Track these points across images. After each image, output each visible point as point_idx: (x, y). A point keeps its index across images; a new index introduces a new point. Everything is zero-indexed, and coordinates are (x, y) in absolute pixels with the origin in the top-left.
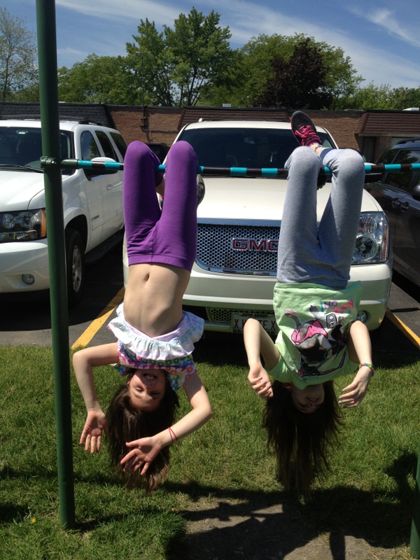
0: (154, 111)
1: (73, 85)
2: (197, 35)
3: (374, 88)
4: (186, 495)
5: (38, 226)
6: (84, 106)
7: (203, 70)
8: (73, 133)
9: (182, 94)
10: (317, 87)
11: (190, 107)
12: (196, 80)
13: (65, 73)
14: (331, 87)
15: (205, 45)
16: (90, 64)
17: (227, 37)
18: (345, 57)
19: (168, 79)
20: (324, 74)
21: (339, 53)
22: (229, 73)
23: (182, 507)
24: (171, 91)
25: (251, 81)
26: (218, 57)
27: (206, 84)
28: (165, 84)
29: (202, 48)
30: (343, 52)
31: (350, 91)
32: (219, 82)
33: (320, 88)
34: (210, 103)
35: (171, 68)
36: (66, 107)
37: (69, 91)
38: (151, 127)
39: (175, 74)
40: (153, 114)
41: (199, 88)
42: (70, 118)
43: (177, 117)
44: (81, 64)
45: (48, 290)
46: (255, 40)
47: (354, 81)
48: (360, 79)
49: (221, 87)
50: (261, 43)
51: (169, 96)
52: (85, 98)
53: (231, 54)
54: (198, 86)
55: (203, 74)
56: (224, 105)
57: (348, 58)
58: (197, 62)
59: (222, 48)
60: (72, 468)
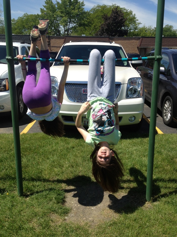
0: (53, 38)
1: (18, 27)
2: (70, 5)
3: (145, 27)
4: (65, 184)
5: (5, 86)
6: (23, 36)
7: (73, 20)
8: (18, 47)
9: (65, 30)
10: (122, 27)
11: (68, 36)
12: (70, 24)
13: (14, 21)
14: (128, 27)
15: (74, 9)
16: (25, 18)
17: (83, 5)
18: (133, 14)
19: (58, 24)
20: (124, 21)
21: (131, 13)
22: (85, 21)
23: (64, 188)
24: (60, 29)
25: (94, 24)
26: (80, 14)
27: (75, 26)
28: (57, 26)
29: (73, 11)
30: (132, 12)
31: (136, 29)
32: (80, 25)
33: (123, 28)
34: (77, 34)
35: (60, 19)
36: (15, 36)
37: (16, 29)
38: (52, 45)
39: (61, 22)
40: (52, 39)
41: (72, 28)
42: (17, 41)
43: (63, 40)
44: (21, 18)
45: (10, 112)
46: (95, 7)
47: (137, 24)
48: (140, 23)
49: (81, 27)
50: (98, 8)
51: (59, 31)
52: (23, 32)
53: (85, 13)
54: (72, 27)
55: (74, 22)
56: (82, 35)
57: (135, 14)
58: (71, 16)
59: (81, 10)
60: (22, 176)
